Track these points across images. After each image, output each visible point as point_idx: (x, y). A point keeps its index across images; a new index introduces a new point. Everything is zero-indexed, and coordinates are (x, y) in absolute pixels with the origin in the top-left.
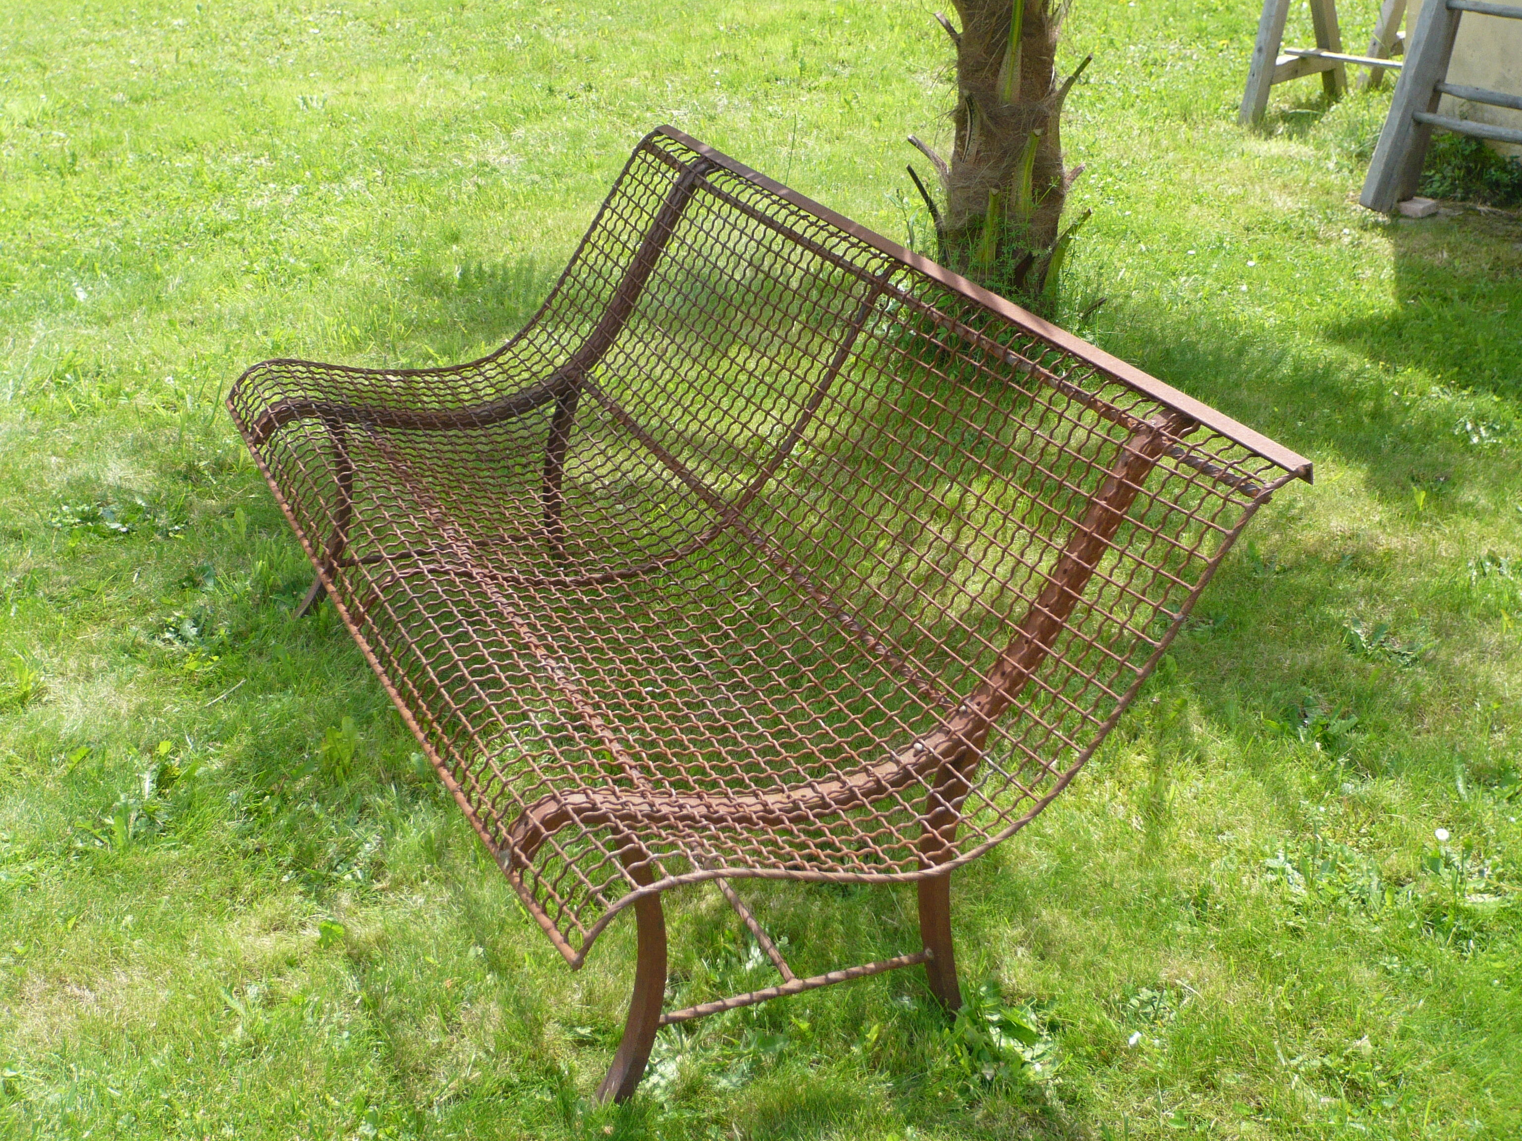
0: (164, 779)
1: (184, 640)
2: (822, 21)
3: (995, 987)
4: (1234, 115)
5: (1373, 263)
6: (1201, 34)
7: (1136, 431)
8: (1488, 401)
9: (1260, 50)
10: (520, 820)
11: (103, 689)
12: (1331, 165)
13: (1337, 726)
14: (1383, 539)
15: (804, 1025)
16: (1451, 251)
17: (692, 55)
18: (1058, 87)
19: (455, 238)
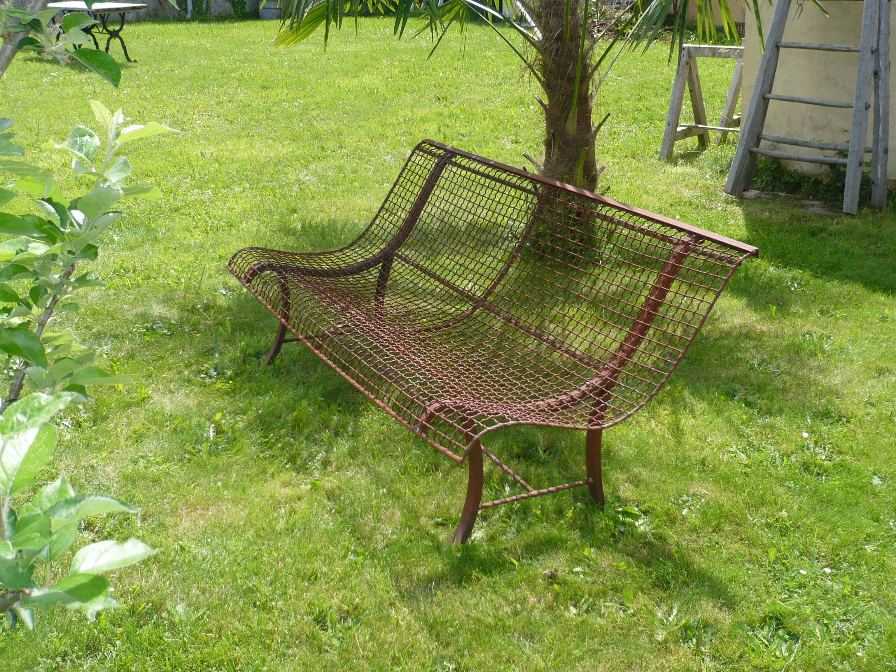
0: (219, 432)
1: (211, 377)
2: (450, 116)
3: (618, 499)
4: (657, 156)
5: (733, 218)
6: (635, 120)
7: (677, 244)
8: (797, 272)
9: (669, 124)
10: (423, 412)
11: (180, 396)
12: (708, 177)
13: (750, 398)
14: (758, 327)
15: (538, 512)
16: (770, 212)
17: (389, 132)
18: (594, 129)
19: (295, 211)
